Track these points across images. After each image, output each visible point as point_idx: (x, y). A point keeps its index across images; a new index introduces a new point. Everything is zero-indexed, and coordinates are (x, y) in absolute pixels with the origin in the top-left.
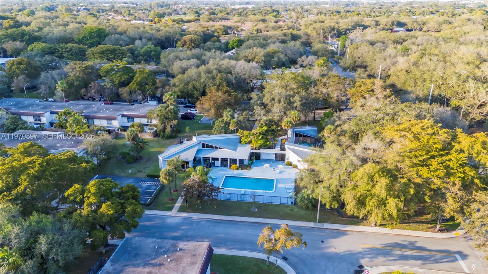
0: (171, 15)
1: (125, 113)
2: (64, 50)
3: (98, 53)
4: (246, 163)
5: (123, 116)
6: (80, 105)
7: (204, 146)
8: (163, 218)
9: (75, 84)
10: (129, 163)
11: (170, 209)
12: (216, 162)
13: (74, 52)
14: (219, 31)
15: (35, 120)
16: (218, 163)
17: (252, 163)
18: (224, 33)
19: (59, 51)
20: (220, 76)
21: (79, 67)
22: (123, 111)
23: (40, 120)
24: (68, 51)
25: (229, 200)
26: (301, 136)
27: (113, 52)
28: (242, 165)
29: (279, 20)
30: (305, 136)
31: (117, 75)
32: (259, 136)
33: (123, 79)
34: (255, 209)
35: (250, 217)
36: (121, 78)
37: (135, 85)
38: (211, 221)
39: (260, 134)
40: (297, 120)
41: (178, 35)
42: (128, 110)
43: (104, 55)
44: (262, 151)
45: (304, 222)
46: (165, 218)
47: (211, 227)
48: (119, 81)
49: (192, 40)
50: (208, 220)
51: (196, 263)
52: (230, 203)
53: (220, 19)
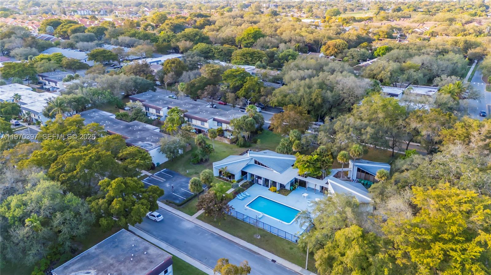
0: (353, 11)
1: (216, 117)
2: (216, 51)
3: (240, 55)
4: (288, 187)
5: (214, 120)
6: (191, 104)
7: (256, 162)
8: (181, 220)
9: (196, 85)
10: (194, 164)
11: (191, 214)
12: (259, 180)
13: (223, 53)
14: (381, 33)
15: (157, 112)
16: (261, 182)
17: (293, 189)
18: (386, 36)
19: (212, 52)
20: (317, 92)
21: (208, 70)
22: (217, 115)
23: (159, 113)
24: (219, 52)
25: (243, 221)
26: (363, 172)
27: (252, 55)
28: (282, 189)
29: (474, 20)
30: (367, 173)
31: (234, 80)
32: (305, 164)
33: (237, 84)
34: (258, 236)
35: (248, 242)
36: (235, 84)
37: (243, 91)
38: (215, 235)
39: (307, 162)
40: (356, 155)
41: (326, 39)
42: (221, 115)
43: (244, 58)
44: (308, 180)
45: (294, 265)
46: (184, 220)
47: (210, 240)
48: (233, 86)
49: (335, 45)
50: (213, 234)
51: (147, 269)
52: (243, 223)
53: (399, 17)
